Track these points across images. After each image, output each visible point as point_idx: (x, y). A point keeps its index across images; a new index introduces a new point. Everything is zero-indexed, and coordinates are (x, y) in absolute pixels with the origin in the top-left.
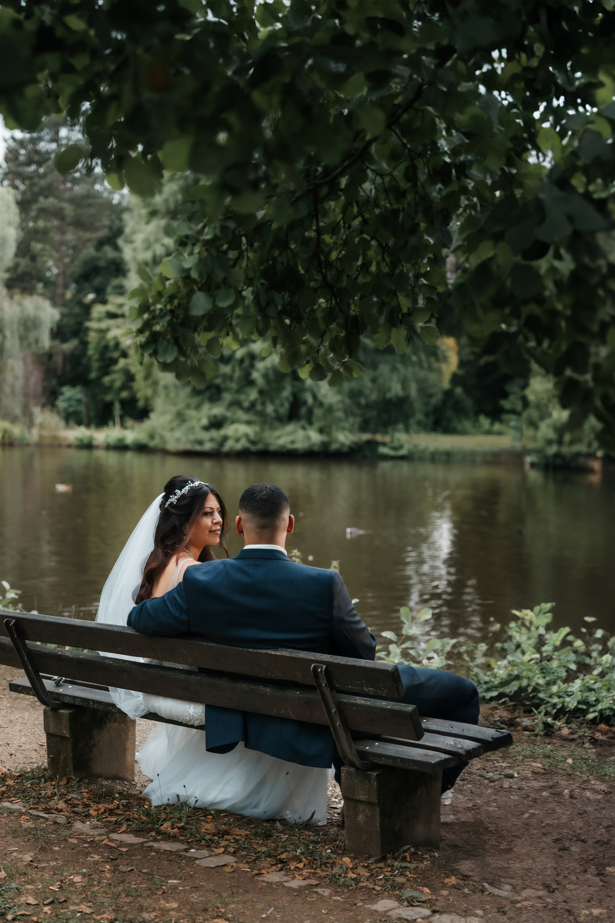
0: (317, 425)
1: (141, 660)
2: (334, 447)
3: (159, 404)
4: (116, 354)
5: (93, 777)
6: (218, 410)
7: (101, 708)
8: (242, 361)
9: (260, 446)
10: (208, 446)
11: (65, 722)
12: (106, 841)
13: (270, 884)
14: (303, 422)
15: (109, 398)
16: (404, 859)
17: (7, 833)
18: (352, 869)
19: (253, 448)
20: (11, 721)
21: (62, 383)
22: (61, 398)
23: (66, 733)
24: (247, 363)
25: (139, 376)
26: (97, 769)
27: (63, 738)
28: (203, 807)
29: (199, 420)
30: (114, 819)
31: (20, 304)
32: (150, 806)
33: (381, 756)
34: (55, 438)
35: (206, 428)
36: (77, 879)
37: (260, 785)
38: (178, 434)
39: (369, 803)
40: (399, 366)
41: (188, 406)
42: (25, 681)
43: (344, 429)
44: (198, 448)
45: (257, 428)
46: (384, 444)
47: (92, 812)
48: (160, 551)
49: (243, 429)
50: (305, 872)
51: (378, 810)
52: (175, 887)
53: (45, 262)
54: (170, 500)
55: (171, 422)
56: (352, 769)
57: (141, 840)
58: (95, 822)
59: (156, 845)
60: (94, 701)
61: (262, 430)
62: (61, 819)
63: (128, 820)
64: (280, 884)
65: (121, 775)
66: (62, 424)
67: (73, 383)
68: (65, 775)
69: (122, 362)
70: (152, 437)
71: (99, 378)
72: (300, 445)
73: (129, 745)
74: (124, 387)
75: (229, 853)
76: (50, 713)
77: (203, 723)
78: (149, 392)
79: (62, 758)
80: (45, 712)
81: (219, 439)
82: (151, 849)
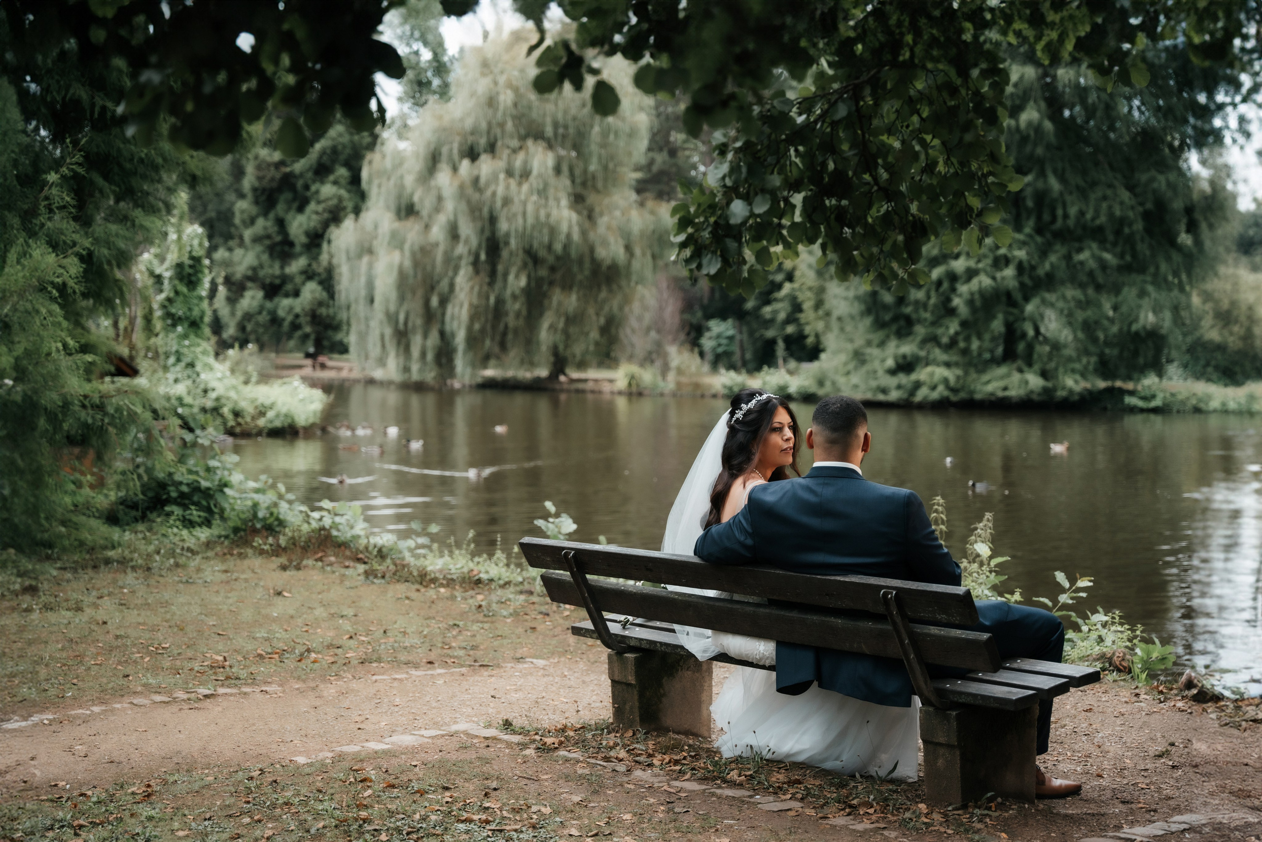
0: (1037, 367)
1: (711, 593)
2: (1061, 394)
3: (831, 341)
4: (779, 277)
5: (663, 730)
6: (908, 348)
7: (669, 650)
8: (939, 283)
9: (963, 395)
10: (894, 396)
11: (631, 667)
12: (666, 788)
13: (833, 827)
14: (1020, 363)
15: (770, 333)
16: (989, 809)
17: (559, 778)
18: (927, 814)
19: (954, 398)
20: (584, 682)
21: (709, 317)
22: (707, 334)
23: (632, 679)
24: (946, 285)
25: (807, 306)
26: (668, 720)
27: (629, 685)
28: (779, 758)
29: (883, 361)
30: (678, 768)
31: (652, 212)
32: (721, 758)
33: (961, 693)
34: (697, 386)
35: (892, 372)
36: (628, 817)
37: (842, 735)
38: (855, 379)
39: (949, 746)
40: (1150, 288)
41: (869, 343)
42: (589, 625)
43: (1073, 371)
44: (881, 397)
45: (959, 372)
46: (1132, 393)
47: (656, 762)
48: (726, 474)
49: (941, 372)
50: (874, 818)
51: (958, 753)
52: (731, 826)
53: (688, 157)
54: (736, 416)
55: (846, 364)
56: (931, 709)
57: (704, 787)
58: (656, 770)
59: (719, 791)
60: (661, 643)
61: (966, 373)
62: (621, 768)
63: (693, 769)
64: (846, 827)
65: (695, 731)
66: (706, 368)
67: (723, 316)
68: (631, 726)
69: (787, 288)
70: (821, 383)
71: (758, 308)
72: (1014, 393)
73: (704, 697)
74: (789, 320)
75: (796, 799)
76: (615, 658)
77: (774, 663)
78: (820, 326)
79: (627, 707)
80: (610, 656)
81: (909, 386)
82: (713, 794)
